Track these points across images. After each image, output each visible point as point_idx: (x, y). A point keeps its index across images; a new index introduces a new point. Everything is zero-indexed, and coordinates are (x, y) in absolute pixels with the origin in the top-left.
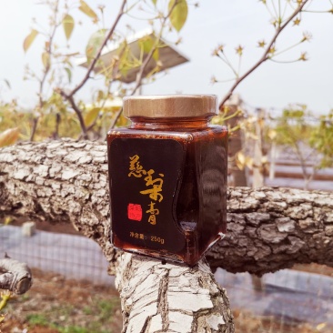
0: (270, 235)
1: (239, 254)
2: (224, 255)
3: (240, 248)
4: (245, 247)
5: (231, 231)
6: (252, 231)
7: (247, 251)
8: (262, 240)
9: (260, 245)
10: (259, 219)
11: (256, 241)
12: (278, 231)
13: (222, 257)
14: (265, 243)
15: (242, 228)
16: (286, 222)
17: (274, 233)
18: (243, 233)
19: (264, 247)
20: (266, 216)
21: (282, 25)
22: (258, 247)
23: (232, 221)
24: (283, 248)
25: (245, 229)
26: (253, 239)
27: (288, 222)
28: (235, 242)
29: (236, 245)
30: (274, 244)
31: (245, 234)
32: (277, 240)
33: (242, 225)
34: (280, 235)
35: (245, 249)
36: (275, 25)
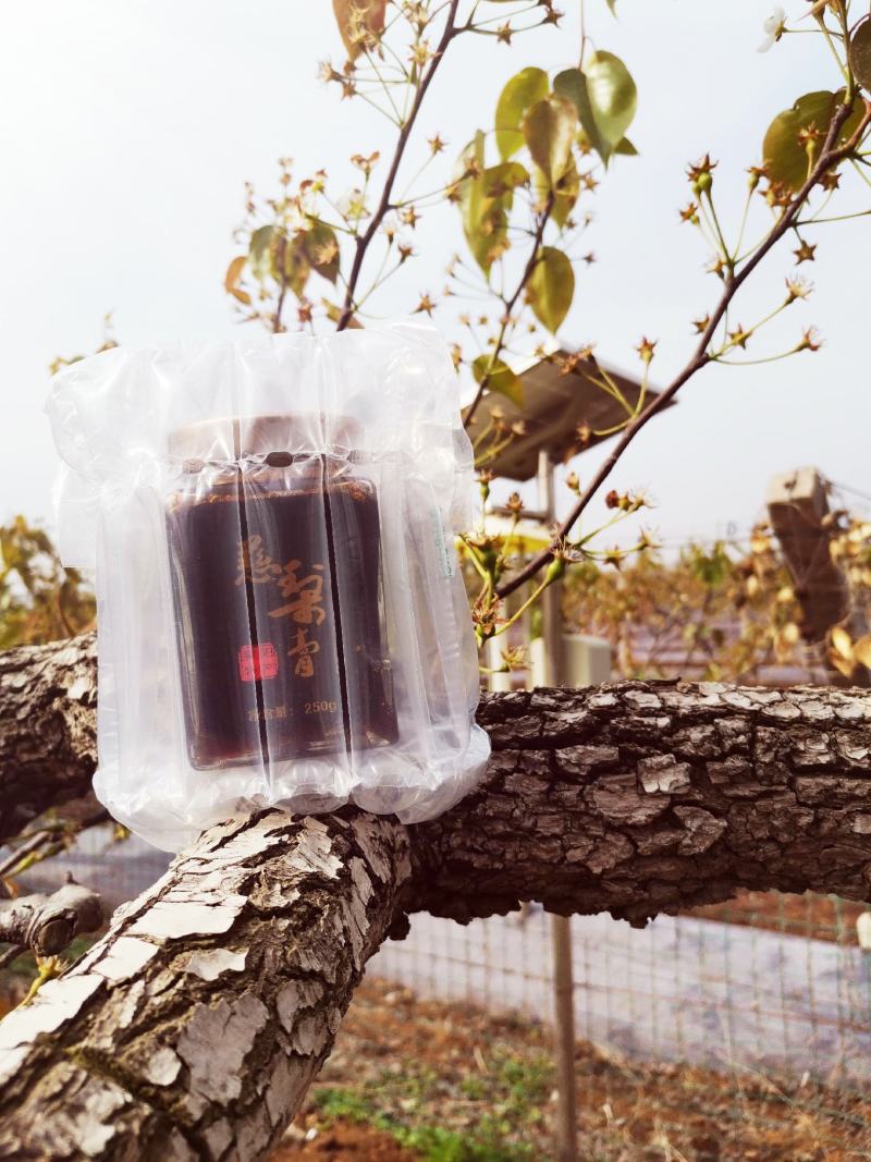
0: (622, 804)
1: (545, 856)
2: (501, 857)
3: (544, 839)
4: (555, 836)
5: (514, 795)
6: (570, 794)
7: (565, 849)
8: (600, 816)
9: (596, 831)
10: (589, 761)
11: (586, 819)
12: (643, 794)
13: (498, 865)
14: (611, 827)
15: (544, 787)
16: (662, 768)
17: (632, 799)
18: (548, 798)
19: (609, 837)
20: (607, 752)
21: (738, 270)
22: (595, 838)
23: (517, 770)
24: (664, 838)
25: (551, 790)
26: (577, 815)
27: (670, 765)
28: (528, 823)
29: (532, 831)
30: (634, 827)
31: (555, 803)
32: (640, 816)
33: (542, 778)
34: (650, 803)
35: (556, 844)
36: (721, 274)
